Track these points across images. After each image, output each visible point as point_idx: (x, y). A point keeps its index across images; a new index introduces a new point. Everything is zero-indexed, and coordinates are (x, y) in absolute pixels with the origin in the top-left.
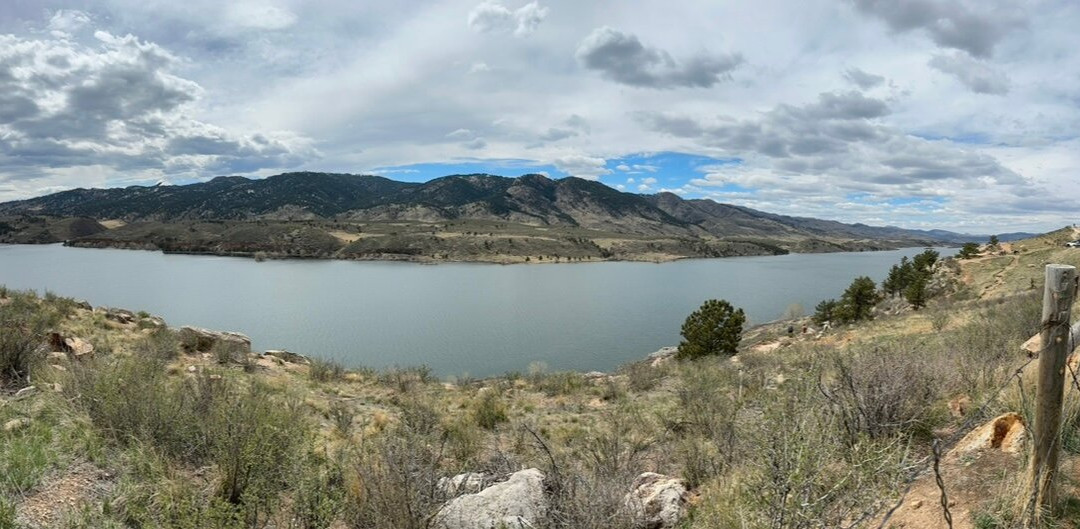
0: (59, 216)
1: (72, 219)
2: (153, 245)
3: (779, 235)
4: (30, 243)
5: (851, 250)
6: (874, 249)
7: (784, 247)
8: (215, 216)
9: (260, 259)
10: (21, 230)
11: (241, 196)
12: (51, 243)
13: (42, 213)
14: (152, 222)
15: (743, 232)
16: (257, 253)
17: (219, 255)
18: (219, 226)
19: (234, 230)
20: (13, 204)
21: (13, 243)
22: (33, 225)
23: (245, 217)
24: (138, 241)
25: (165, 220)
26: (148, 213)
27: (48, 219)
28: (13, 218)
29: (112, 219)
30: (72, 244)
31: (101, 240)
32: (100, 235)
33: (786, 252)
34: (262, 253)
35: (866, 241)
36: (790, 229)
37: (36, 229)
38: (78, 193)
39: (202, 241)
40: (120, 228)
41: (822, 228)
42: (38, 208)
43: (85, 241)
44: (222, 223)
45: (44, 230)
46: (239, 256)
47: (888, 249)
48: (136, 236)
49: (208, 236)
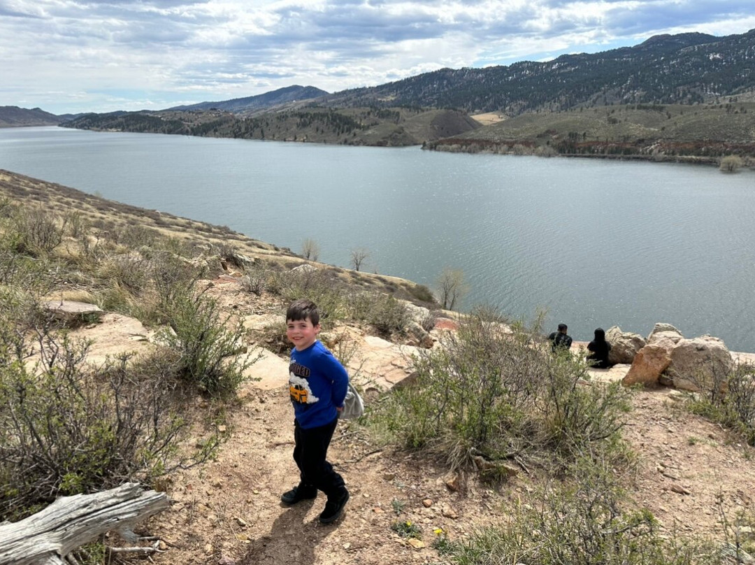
0: (417, 109)
1: (435, 111)
2: (549, 149)
4: (380, 144)
8: (647, 99)
9: (730, 170)
10: (368, 128)
11: (696, 66)
12: (405, 145)
13: (395, 104)
14: (548, 117)
16: (725, 159)
17: (653, 160)
18: (656, 114)
19: (681, 120)
20: (359, 92)
21: (357, 144)
22: (383, 121)
23: (699, 99)
24: (527, 143)
25: (568, 106)
26: (542, 101)
27: (404, 113)
28: (358, 111)
29: (487, 111)
30: (433, 147)
31: (472, 141)
32: (471, 134)
34: (733, 158)
37: (388, 126)
38: (443, 76)
39: (627, 138)
40: (500, 124)
42: (391, 98)
43: (451, 142)
44: (661, 109)
45: (395, 127)
46: (690, 162)
48: (523, 136)
49: (636, 129)
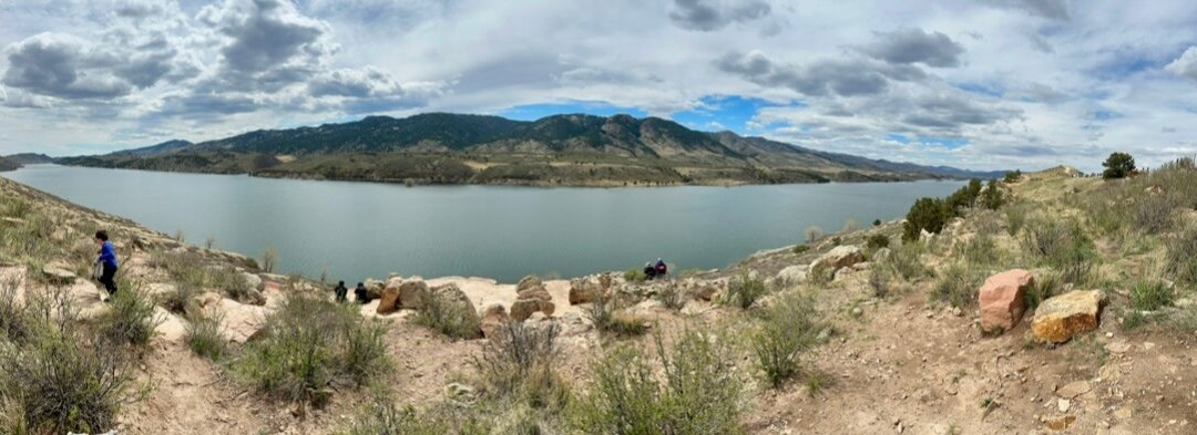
0: (245, 152)
1: (255, 154)
2: (321, 176)
3: (820, 167)
4: (224, 173)
5: (878, 180)
6: (897, 180)
7: (826, 177)
8: (368, 149)
9: (410, 185)
10: (215, 163)
11: (388, 133)
12: (238, 173)
13: (231, 150)
14: (318, 158)
15: (790, 164)
16: (407, 180)
17: (375, 182)
18: (372, 157)
19: (385, 161)
20: (212, 143)
21: (210, 173)
22: (225, 160)
23: (391, 149)
24: (309, 173)
25: (329, 152)
26: (315, 149)
27: (237, 155)
28: (211, 154)
29: (285, 154)
30: (255, 175)
31: (278, 171)
32: (276, 168)
33: (827, 181)
34: (410, 180)
35: (889, 174)
36: (827, 162)
37: (228, 163)
38: (259, 133)
39: (361, 170)
40: (293, 162)
41: (853, 162)
42: (230, 146)
43: (266, 172)
44: (374, 155)
45: (233, 163)
46: (392, 182)
47: (908, 180)
48: (306, 168)
49: (365, 165)
